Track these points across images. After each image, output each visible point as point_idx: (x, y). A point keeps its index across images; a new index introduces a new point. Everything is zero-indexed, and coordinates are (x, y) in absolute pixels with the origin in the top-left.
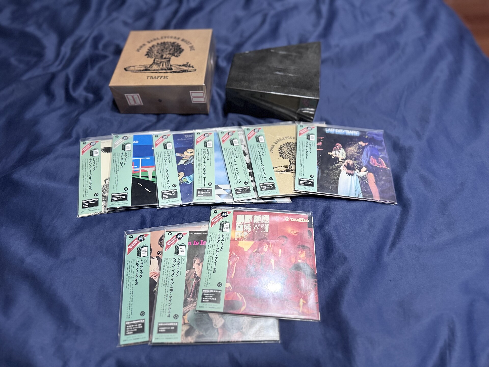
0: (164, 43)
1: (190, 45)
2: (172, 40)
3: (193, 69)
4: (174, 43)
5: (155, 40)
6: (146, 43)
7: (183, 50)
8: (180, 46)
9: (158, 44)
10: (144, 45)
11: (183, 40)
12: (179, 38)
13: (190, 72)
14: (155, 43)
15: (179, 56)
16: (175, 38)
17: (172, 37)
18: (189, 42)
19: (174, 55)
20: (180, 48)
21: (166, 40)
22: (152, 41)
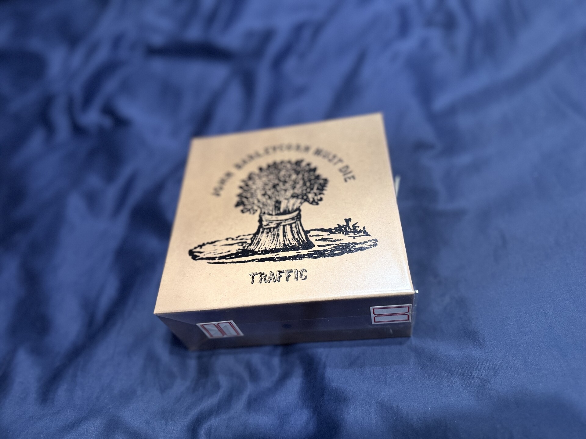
0: (274, 167)
1: (340, 165)
2: (294, 156)
3: (367, 238)
4: (298, 163)
5: (251, 157)
6: (233, 170)
7: (326, 181)
8: (314, 170)
9: (261, 169)
10: (229, 175)
11: (318, 152)
12: (307, 149)
13: (361, 249)
14: (252, 167)
15: (321, 199)
16: (298, 148)
17: (289, 147)
18: (335, 157)
19: (307, 200)
20: (318, 177)
21: (278, 157)
22: (245, 162)
